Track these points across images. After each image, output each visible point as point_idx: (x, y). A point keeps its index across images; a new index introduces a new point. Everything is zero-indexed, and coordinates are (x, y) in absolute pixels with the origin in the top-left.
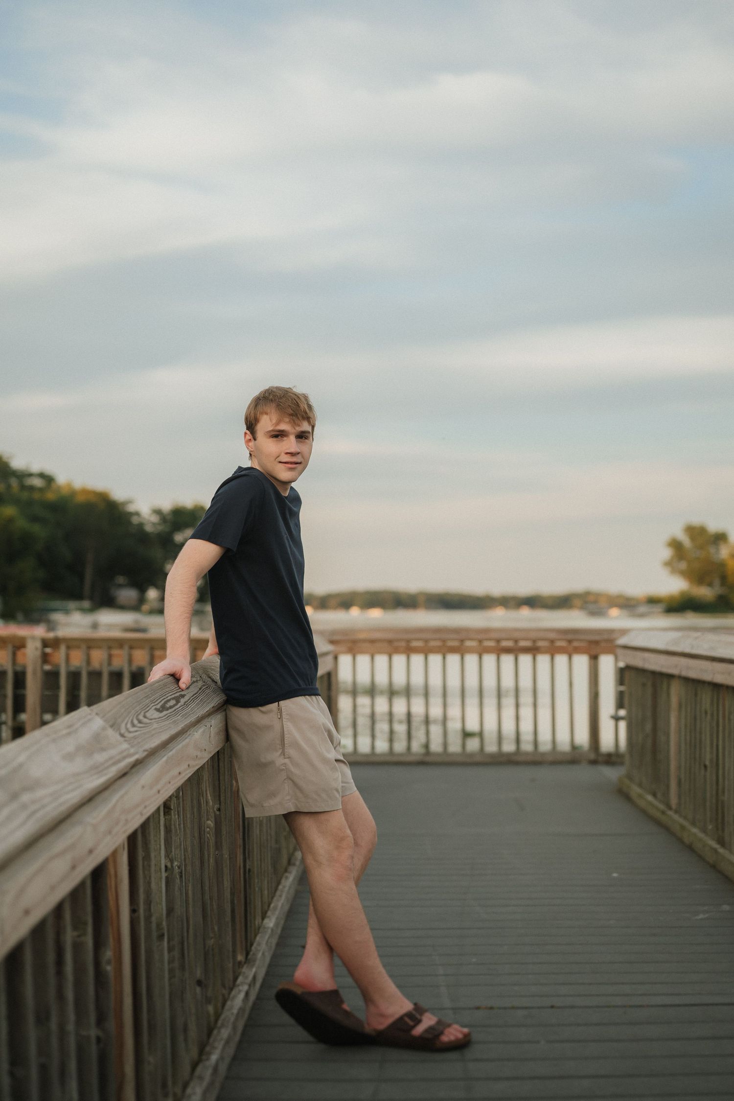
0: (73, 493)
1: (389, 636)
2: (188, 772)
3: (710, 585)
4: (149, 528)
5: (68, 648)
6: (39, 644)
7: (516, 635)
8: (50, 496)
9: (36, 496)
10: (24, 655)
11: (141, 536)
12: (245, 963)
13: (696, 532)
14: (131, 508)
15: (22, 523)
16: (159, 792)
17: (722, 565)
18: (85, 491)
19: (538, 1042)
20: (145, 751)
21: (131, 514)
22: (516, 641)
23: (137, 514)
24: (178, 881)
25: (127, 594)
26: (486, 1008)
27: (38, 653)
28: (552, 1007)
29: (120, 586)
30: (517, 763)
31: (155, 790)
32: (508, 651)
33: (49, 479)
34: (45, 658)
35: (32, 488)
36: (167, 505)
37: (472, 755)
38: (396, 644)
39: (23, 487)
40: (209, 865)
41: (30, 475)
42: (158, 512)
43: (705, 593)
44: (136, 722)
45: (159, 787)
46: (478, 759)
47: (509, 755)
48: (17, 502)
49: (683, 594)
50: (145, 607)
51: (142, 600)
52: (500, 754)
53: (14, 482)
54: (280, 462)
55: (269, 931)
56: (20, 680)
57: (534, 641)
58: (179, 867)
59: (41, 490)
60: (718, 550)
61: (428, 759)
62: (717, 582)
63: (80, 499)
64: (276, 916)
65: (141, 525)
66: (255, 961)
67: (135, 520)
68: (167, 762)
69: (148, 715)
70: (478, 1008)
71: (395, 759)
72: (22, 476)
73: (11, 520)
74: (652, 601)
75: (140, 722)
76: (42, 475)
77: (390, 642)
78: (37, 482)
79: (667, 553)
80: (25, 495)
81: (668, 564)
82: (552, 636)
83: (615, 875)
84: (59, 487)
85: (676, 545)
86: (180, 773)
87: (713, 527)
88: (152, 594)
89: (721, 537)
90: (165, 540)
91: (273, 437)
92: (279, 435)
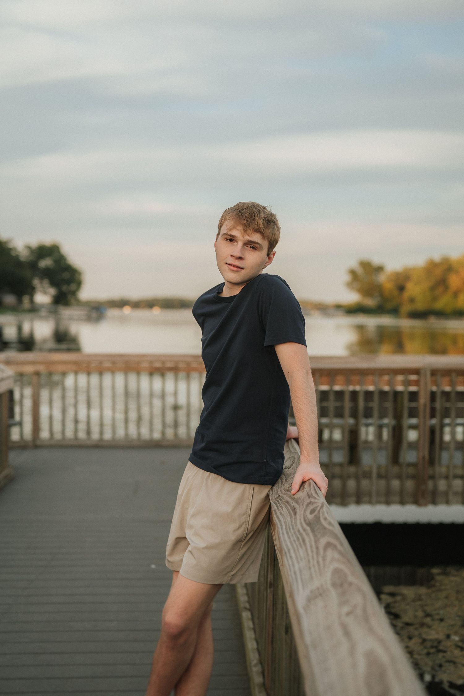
3: (373, 297)
4: (23, 259)
11: (17, 262)
13: (366, 265)
14: (11, 246)
21: (10, 249)
22: (163, 363)
23: (15, 249)
25: (9, 299)
29: (5, 292)
36: (34, 244)
42: (28, 247)
43: (370, 302)
51: (20, 301)
54: (226, 264)
60: (378, 276)
62: (377, 295)
65: (17, 257)
67: (13, 253)
74: (338, 307)
79: (347, 278)
81: (350, 284)
85: (353, 273)
88: (26, 300)
89: (380, 269)
90: (33, 265)
91: (226, 240)
92: (231, 239)
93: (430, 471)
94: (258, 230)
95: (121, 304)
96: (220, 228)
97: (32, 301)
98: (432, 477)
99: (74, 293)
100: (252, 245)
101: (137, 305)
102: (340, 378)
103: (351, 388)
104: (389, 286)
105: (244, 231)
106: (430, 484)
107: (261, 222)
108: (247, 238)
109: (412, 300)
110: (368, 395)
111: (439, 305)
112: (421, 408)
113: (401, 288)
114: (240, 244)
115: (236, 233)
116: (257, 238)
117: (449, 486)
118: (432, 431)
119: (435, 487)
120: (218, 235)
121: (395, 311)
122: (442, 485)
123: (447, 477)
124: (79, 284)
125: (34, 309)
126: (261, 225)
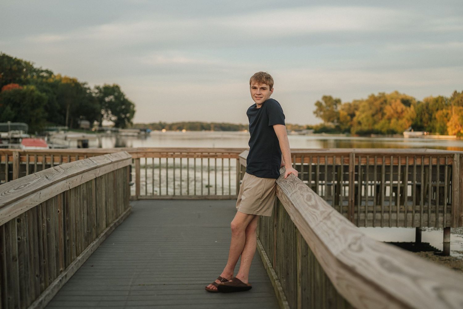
0: (61, 79)
1: (160, 151)
2: (26, 209)
3: (333, 122)
4: (94, 95)
5: (29, 155)
6: (18, 154)
7: (209, 151)
8: (51, 80)
9: (44, 80)
10: (12, 158)
11: (91, 98)
12: (64, 271)
13: (327, 99)
14: (86, 86)
15: (38, 93)
16: (10, 216)
17: (338, 113)
18: (66, 79)
19: (154, 295)
20: (3, 203)
21: (86, 89)
22: (209, 153)
23: (89, 89)
24: (26, 243)
25: (85, 123)
26: (142, 285)
27: (17, 158)
28: (164, 284)
29: (82, 119)
30: (208, 200)
31: (8, 215)
32: (205, 157)
33: (50, 73)
34: (20, 159)
35: (43, 77)
36: (102, 85)
37: (191, 196)
38: (162, 154)
39: (39, 77)
40: (43, 239)
41: (42, 71)
42: (98, 88)
43: (331, 125)
44: (3, 194)
45: (10, 214)
46: (193, 198)
47: (205, 196)
48: (36, 83)
49: (321, 125)
50: (93, 129)
51: (92, 126)
52: (202, 196)
53: (35, 74)
54: (255, 97)
55: (78, 261)
56: (10, 167)
57: (216, 153)
58: (26, 239)
59: (47, 78)
60: (336, 107)
61: (174, 198)
62: (336, 121)
63: (64, 82)
64: (82, 256)
65: (91, 93)
66: (67, 270)
67: (88, 91)
68: (14, 206)
69: (10, 191)
70: (140, 285)
71: (162, 198)
72: (39, 71)
73: (32, 91)
74: (309, 128)
75: (5, 194)
76: (47, 71)
77: (160, 153)
78: (45, 74)
79: (315, 108)
80: (40, 80)
81: (315, 113)
82: (223, 151)
83: (216, 242)
84: (55, 77)
85: (318, 104)
86: (22, 209)
87: (335, 97)
88: (96, 124)
89: (338, 101)
90: (101, 100)
91: (253, 88)
92: (255, 88)
93: (356, 209)
94: (264, 83)
95: (160, 126)
96: (250, 84)
97: (100, 125)
98: (356, 212)
99: (129, 119)
100: (263, 89)
101: (171, 127)
102: (307, 159)
103: (313, 164)
104: (343, 113)
105: (259, 84)
106: (356, 215)
107: (264, 79)
108: (260, 86)
109: (359, 123)
110: (322, 167)
111: (377, 127)
112: (350, 174)
113: (353, 115)
114: (259, 89)
115: (256, 86)
116: (264, 85)
117: (366, 216)
118: (356, 187)
119: (358, 217)
120: (250, 87)
121: (348, 131)
122: (362, 216)
123: (364, 212)
124: (133, 113)
125: (102, 131)
126: (265, 80)
